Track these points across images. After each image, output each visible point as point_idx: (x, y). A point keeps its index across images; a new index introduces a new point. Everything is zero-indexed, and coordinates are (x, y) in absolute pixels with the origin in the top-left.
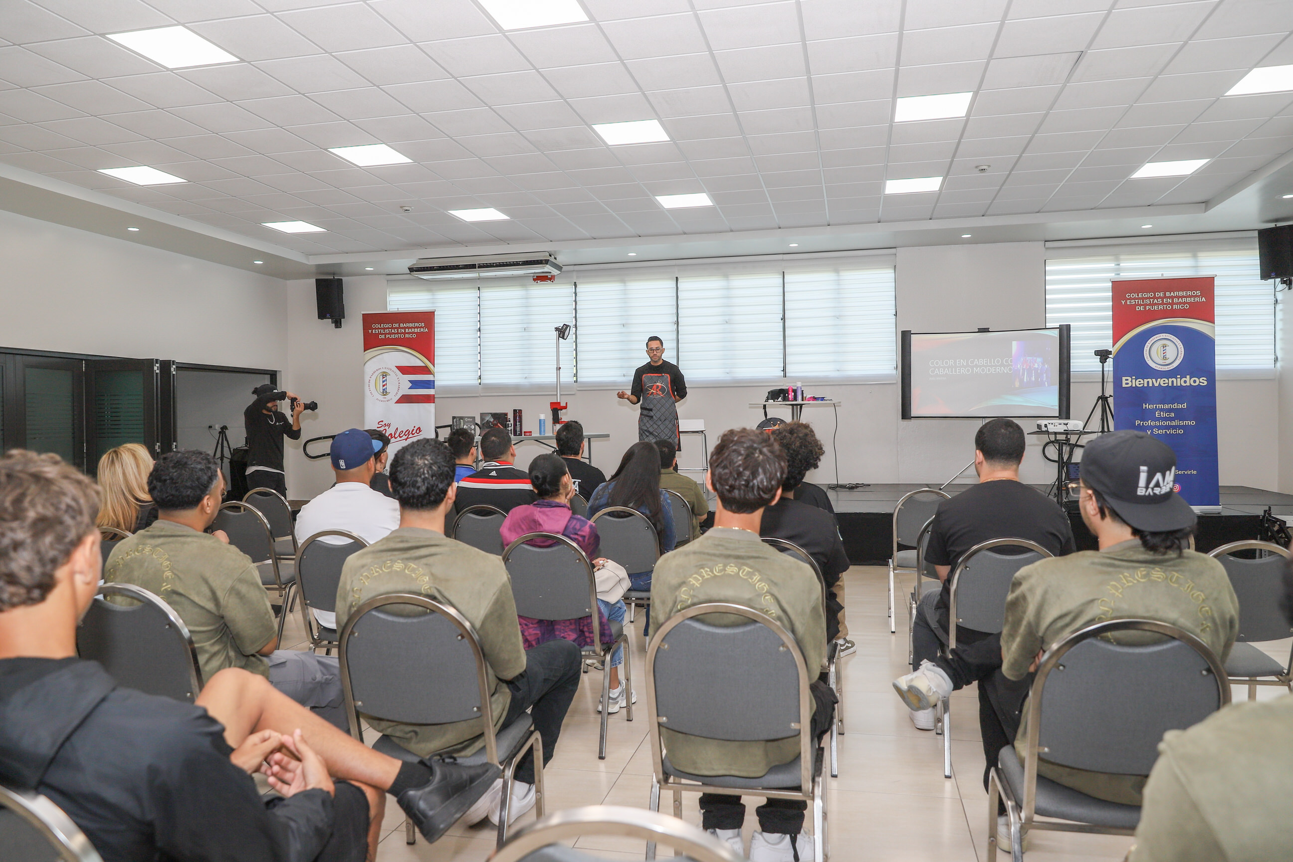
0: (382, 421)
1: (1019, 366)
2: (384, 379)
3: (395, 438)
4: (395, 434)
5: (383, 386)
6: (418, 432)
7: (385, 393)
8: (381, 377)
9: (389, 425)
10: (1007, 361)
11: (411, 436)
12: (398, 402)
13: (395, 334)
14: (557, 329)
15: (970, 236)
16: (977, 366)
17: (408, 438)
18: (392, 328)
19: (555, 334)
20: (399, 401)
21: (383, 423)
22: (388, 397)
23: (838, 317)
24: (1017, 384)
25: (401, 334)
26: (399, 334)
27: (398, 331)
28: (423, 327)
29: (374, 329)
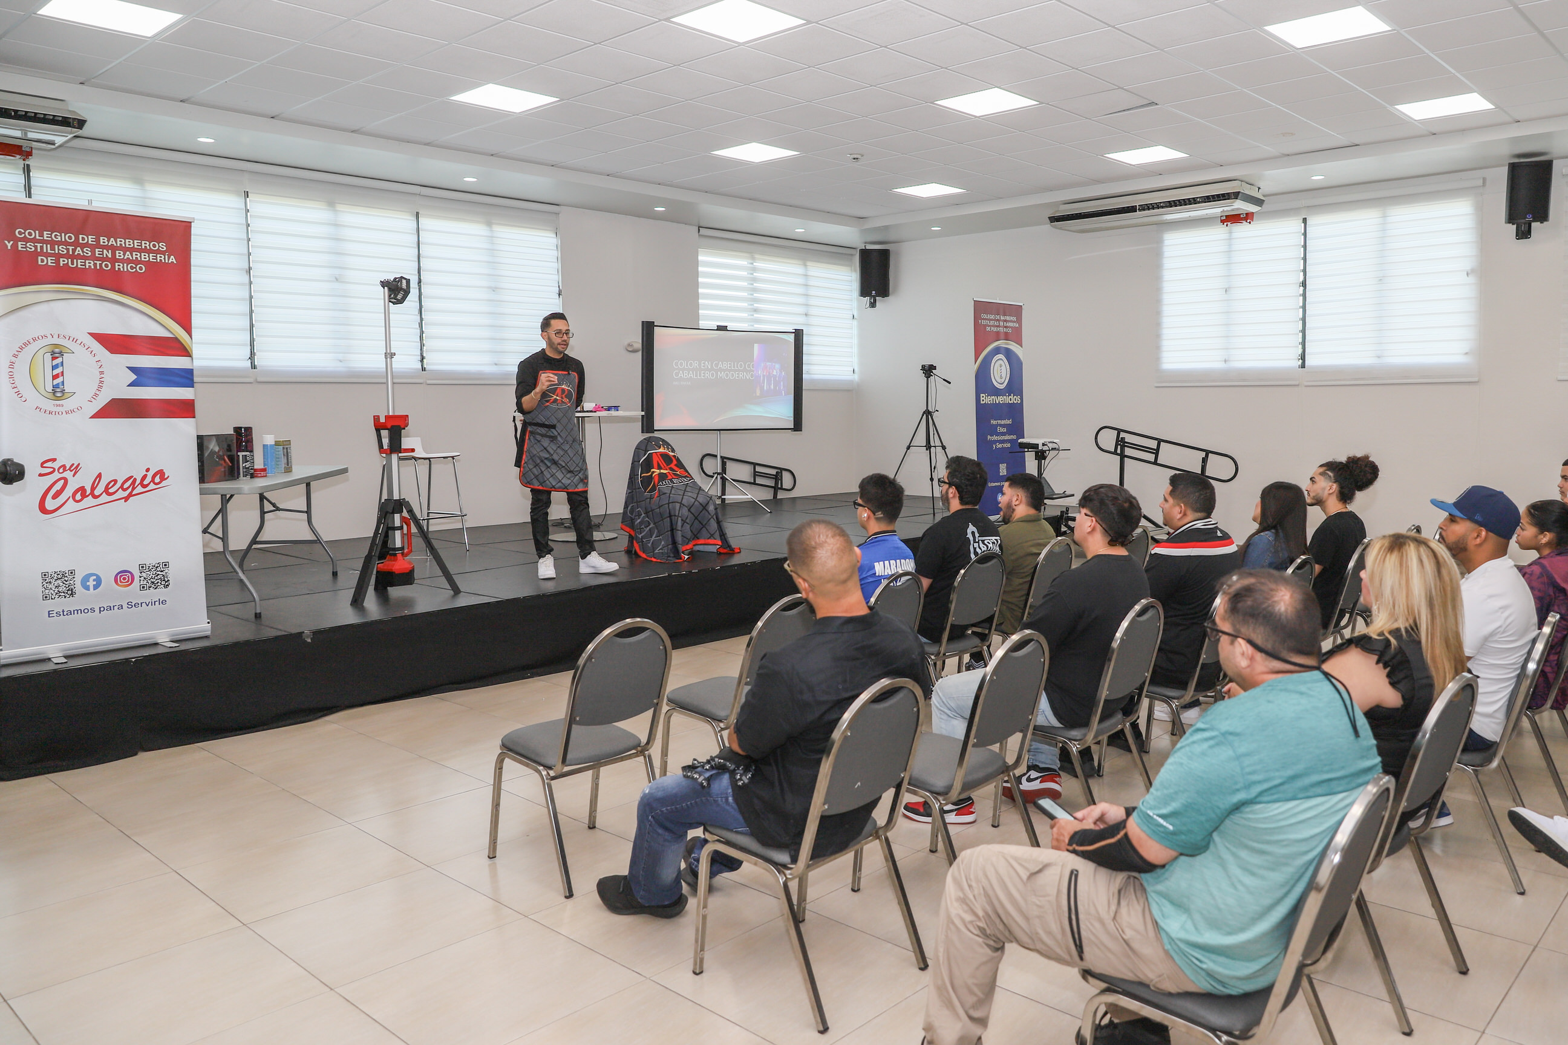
0: (54, 460)
1: (760, 373)
2: (55, 362)
3: (95, 497)
4: (93, 488)
5: (55, 377)
6: (157, 480)
7: (58, 392)
8: (48, 356)
9: (76, 469)
10: (749, 366)
11: (139, 489)
12: (99, 414)
13: (85, 258)
14: (384, 284)
15: (664, 209)
17: (130, 495)
18: (76, 244)
19: (382, 293)
20: (101, 414)
21: (56, 465)
22: (68, 404)
24: (758, 393)
25: (103, 259)
26: (98, 259)
27: (93, 252)
28: (158, 252)
29: (21, 240)
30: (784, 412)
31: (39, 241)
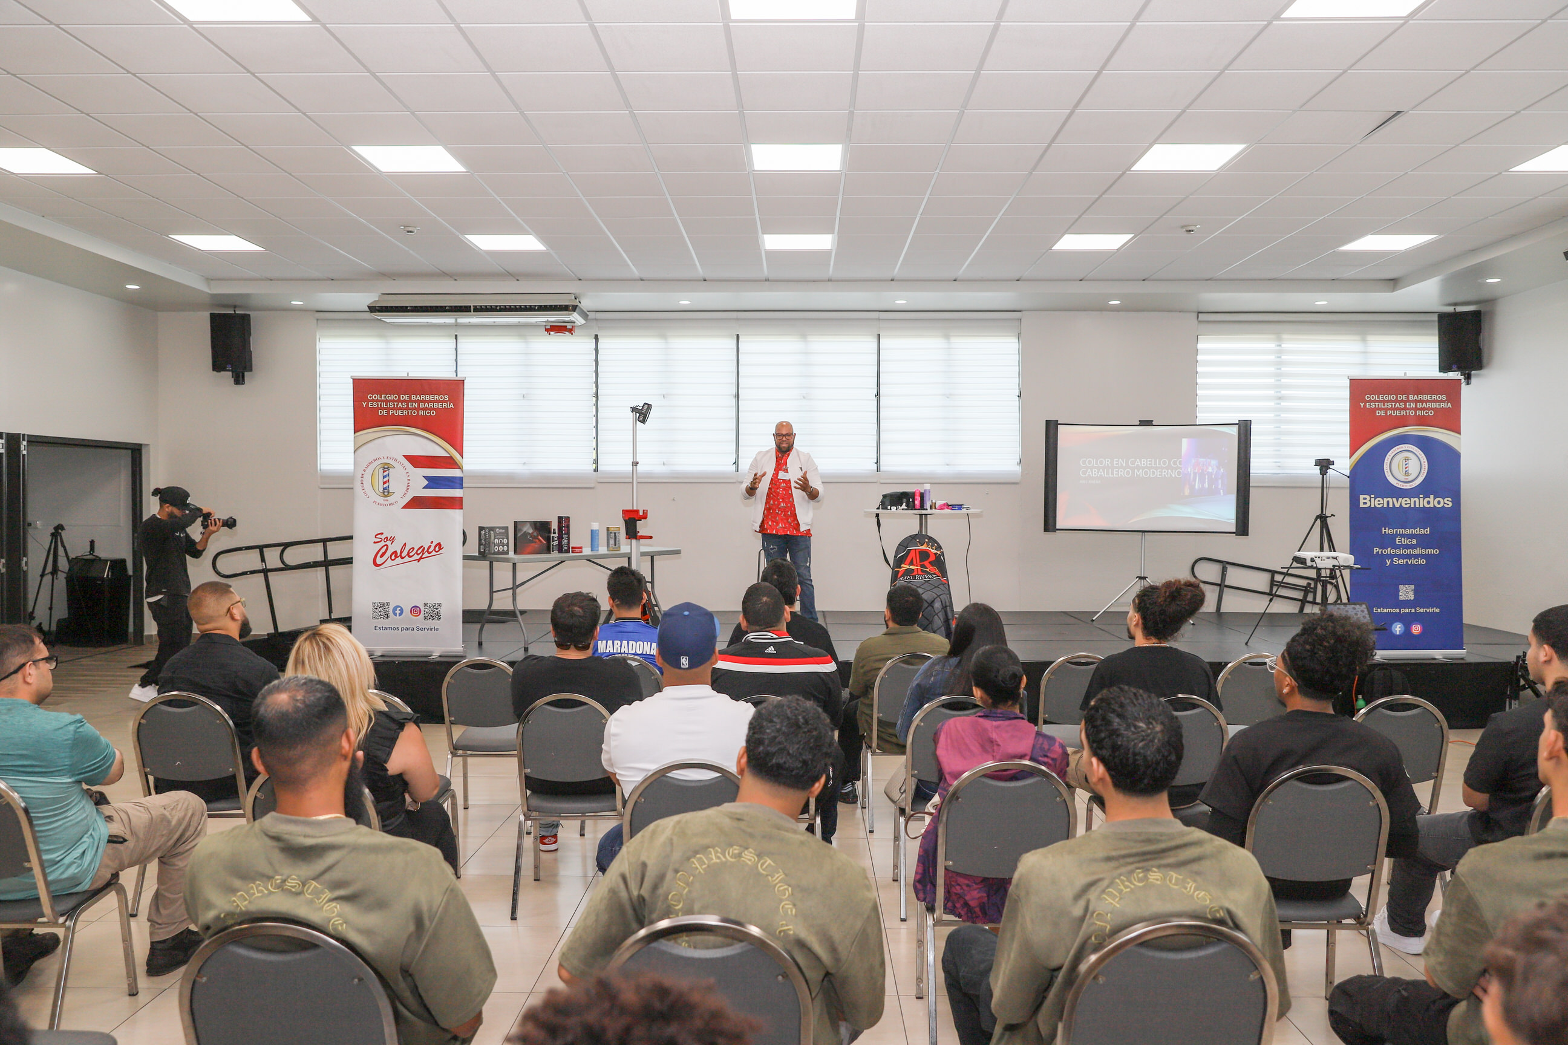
0: (382, 534)
1: (1189, 470)
2: (385, 474)
3: (402, 558)
4: (401, 552)
5: (384, 483)
6: (437, 549)
7: (386, 493)
8: (381, 470)
9: (392, 540)
10: (1175, 463)
11: (426, 555)
12: (407, 506)
13: (403, 409)
14: (634, 409)
15: (1119, 302)
16: (1138, 468)
17: (421, 558)
18: (399, 401)
20: (408, 506)
21: (383, 537)
22: (391, 499)
23: (948, 396)
24: (1187, 492)
25: (412, 409)
26: (410, 409)
27: (408, 405)
28: (444, 401)
29: (371, 401)
30: (1226, 513)
31: (380, 401)
